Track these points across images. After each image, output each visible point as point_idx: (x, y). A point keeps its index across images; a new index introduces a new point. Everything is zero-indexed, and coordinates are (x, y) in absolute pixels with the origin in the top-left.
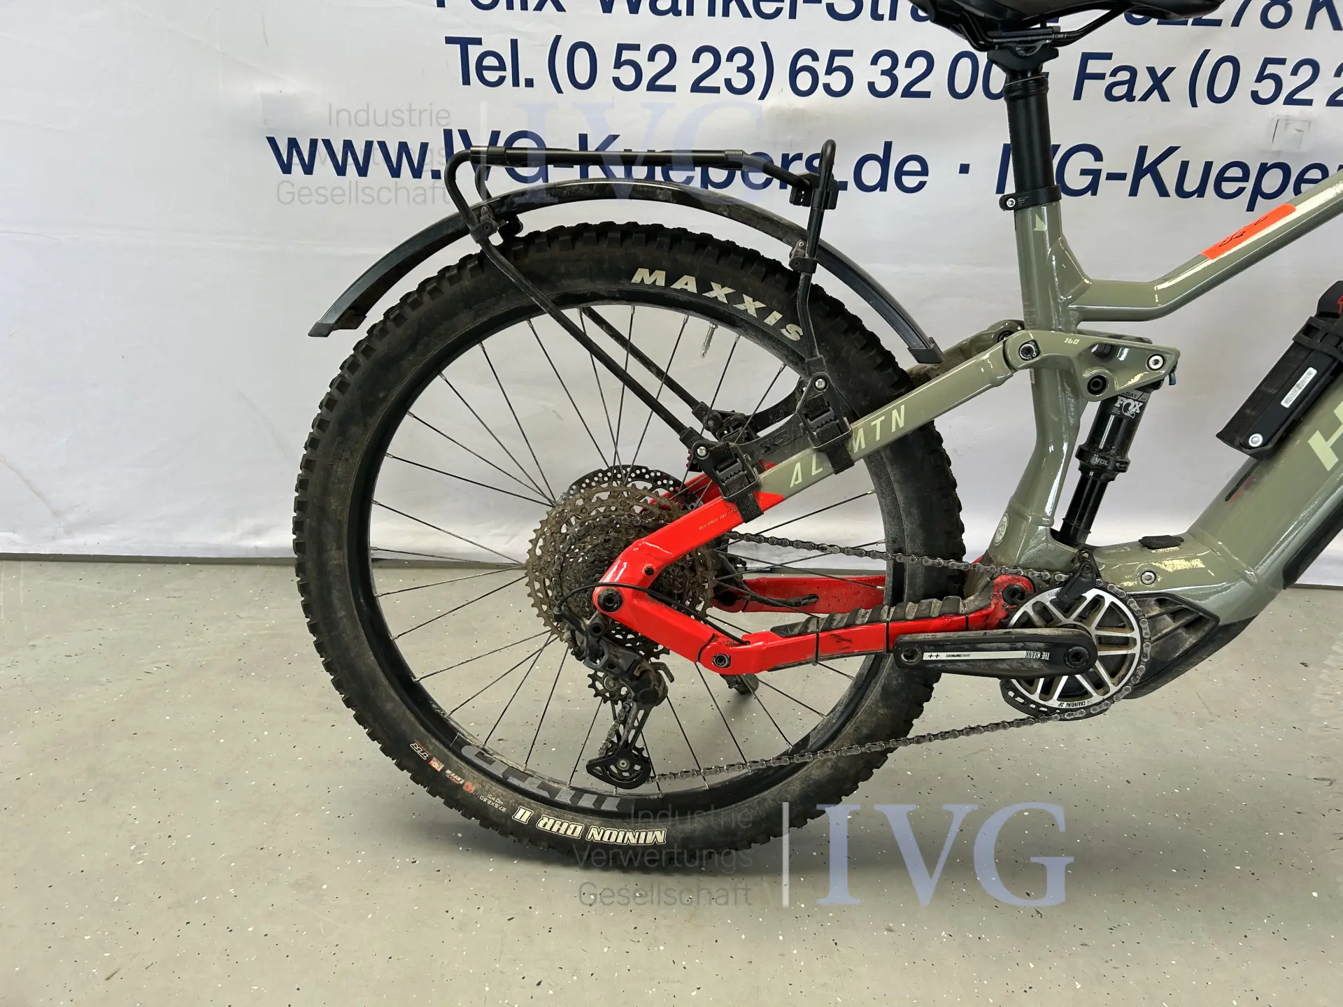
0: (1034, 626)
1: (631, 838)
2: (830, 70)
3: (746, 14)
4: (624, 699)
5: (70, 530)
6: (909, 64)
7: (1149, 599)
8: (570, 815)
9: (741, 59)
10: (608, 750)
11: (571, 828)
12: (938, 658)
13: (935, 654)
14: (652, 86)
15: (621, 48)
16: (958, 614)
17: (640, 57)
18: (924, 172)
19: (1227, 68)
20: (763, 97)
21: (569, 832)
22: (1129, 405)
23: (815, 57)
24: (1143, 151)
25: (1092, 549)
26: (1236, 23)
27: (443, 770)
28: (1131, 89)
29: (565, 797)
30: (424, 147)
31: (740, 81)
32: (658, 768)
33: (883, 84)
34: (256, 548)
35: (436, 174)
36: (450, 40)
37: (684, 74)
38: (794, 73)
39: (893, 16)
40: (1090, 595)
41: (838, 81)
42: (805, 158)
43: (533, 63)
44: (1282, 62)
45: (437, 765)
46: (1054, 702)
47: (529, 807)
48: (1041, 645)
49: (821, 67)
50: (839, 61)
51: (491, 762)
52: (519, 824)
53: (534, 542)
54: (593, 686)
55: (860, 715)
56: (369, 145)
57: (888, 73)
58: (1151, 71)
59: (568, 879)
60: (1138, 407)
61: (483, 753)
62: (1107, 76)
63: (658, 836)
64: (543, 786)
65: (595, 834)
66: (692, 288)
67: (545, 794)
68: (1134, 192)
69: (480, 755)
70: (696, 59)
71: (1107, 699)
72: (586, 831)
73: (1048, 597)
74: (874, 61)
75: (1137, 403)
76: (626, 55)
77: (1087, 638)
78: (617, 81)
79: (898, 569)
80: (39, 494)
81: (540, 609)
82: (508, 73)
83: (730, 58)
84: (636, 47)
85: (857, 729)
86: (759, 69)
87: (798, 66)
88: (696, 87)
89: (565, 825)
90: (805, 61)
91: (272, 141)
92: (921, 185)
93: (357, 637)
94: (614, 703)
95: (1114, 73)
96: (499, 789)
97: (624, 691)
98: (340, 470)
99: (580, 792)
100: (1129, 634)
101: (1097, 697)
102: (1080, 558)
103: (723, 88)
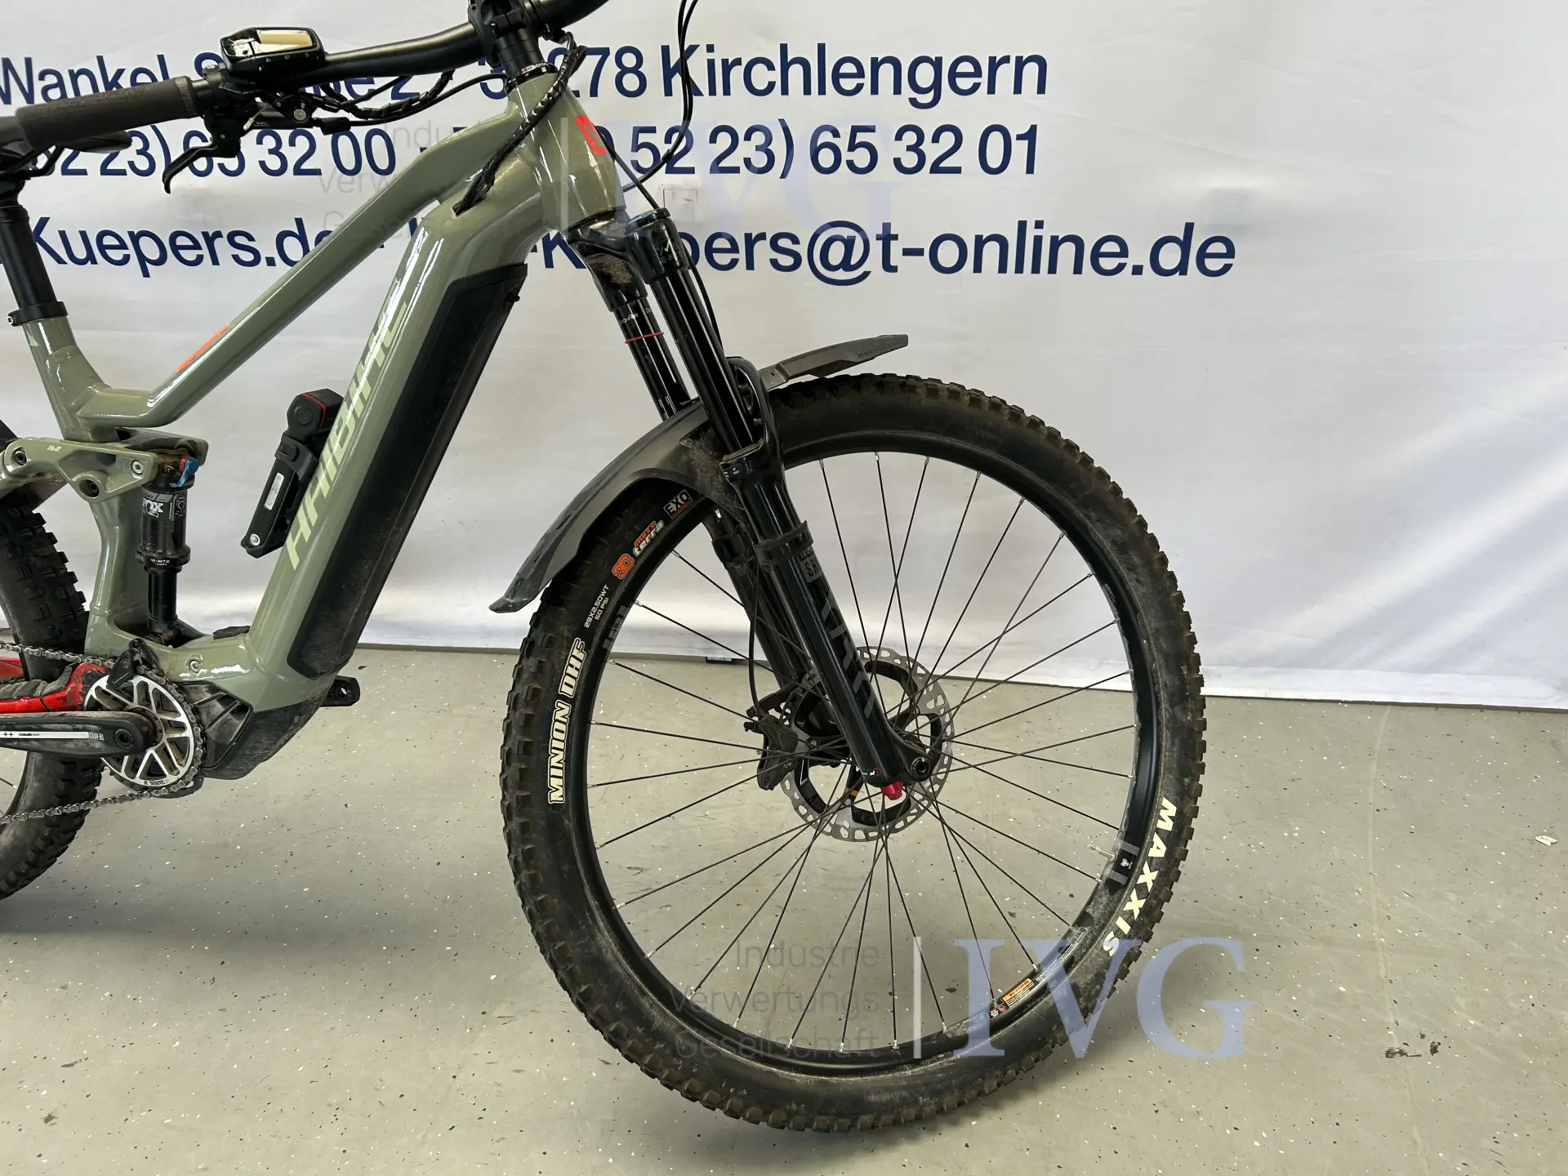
0: (101, 709)
6: (292, 142)
7: (200, 686)
9: (138, 143)
12: (13, 737)
13: (8, 733)
16: (35, 697)
22: (149, 505)
26: (594, 92)
31: (142, 164)
33: (274, 163)
40: (136, 681)
41: (231, 161)
44: (652, 130)
46: (138, 780)
48: (98, 727)
60: (158, 507)
68: (548, 263)
71: (181, 779)
73: (103, 682)
74: (260, 141)
75: (156, 504)
77: (149, 721)
86: (156, 151)
88: (105, 171)
90: (196, 142)
100: (178, 719)
101: (170, 778)
102: (133, 644)
103: (129, 171)
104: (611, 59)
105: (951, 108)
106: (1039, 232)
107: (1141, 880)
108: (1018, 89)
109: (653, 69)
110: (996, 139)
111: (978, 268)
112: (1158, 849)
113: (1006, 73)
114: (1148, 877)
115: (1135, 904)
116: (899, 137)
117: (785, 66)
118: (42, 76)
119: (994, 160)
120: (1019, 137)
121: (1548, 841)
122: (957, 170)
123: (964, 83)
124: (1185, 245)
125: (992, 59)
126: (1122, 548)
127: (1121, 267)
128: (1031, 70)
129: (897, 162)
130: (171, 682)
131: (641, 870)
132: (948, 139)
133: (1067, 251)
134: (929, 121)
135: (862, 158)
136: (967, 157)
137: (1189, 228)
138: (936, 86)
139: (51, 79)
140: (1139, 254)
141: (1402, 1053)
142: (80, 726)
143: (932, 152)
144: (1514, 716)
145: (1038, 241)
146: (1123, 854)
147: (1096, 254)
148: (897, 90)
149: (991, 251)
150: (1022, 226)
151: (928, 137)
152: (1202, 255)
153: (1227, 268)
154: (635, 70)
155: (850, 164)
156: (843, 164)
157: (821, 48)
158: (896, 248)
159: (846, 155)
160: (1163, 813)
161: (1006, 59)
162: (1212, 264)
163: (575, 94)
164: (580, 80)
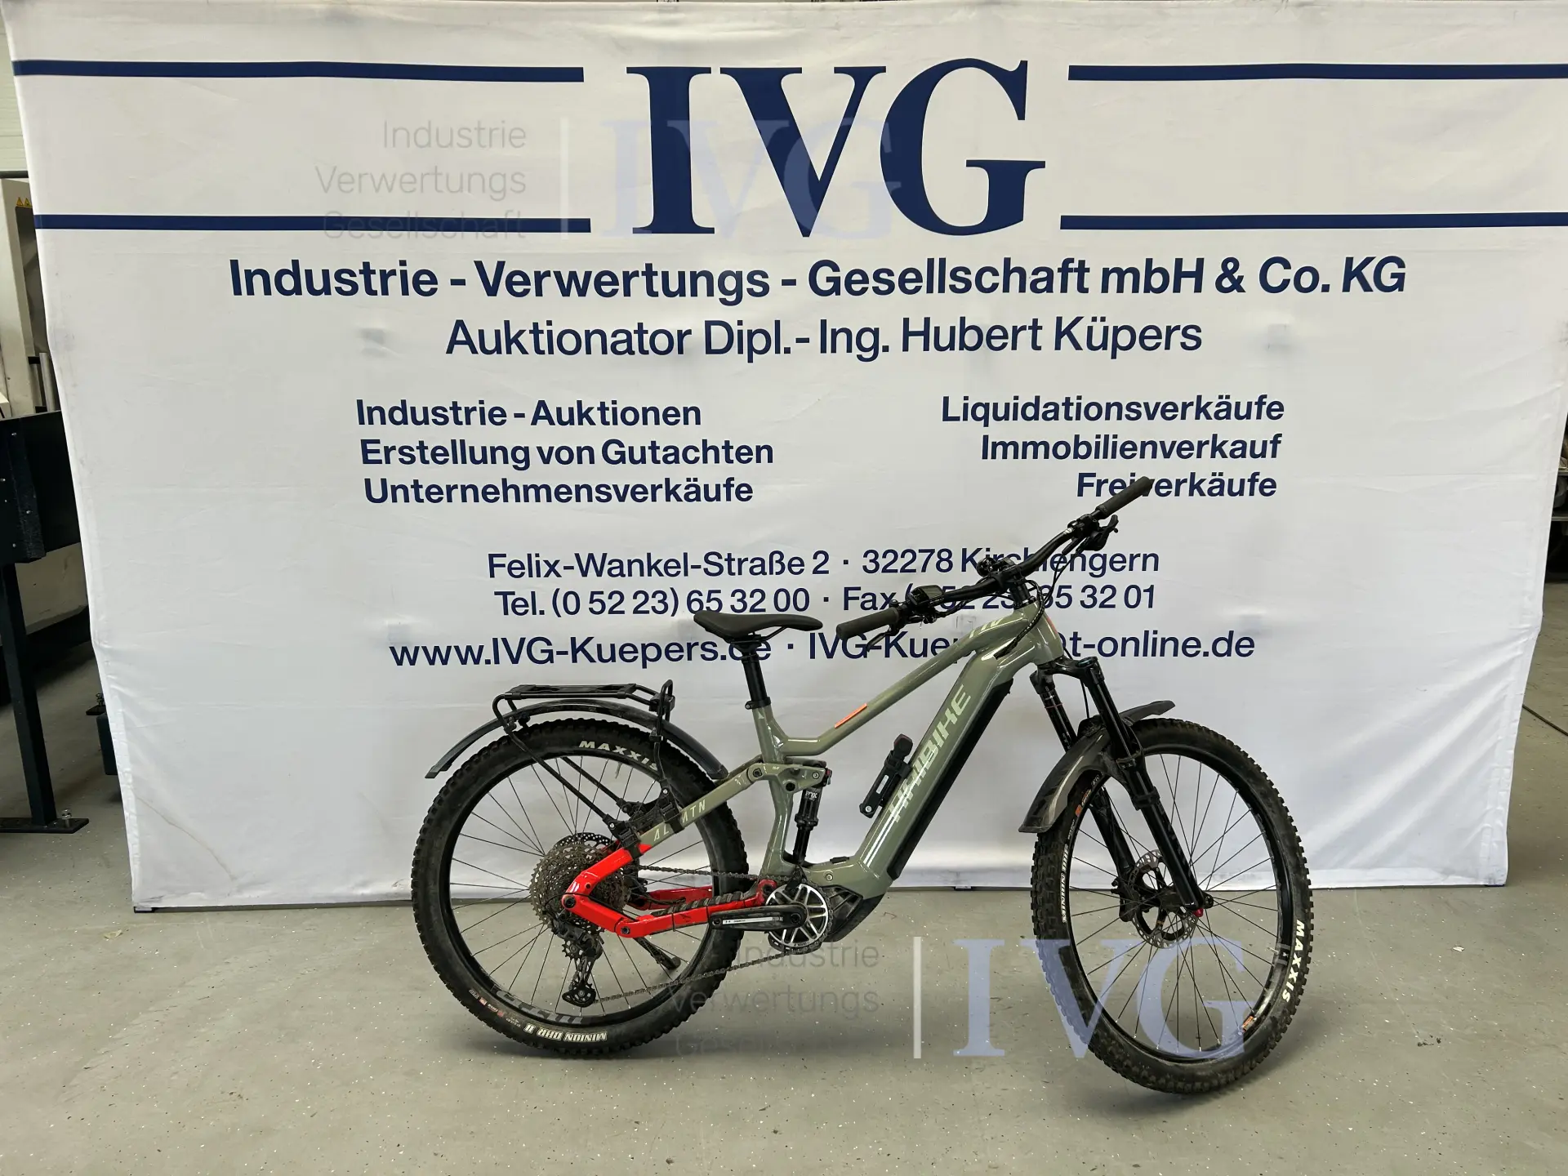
0: (776, 904)
1: (588, 1038)
2: (709, 600)
3: (661, 574)
4: (581, 957)
5: (240, 889)
6: (752, 596)
7: (831, 888)
8: (556, 1027)
9: (660, 597)
10: (573, 987)
11: (556, 1035)
12: (730, 922)
13: (728, 921)
14: (611, 612)
15: (593, 593)
16: (739, 900)
17: (604, 597)
20: (673, 615)
21: (555, 1037)
22: (813, 794)
23: (700, 594)
25: (808, 865)
26: (924, 570)
27: (487, 1004)
29: (552, 1018)
30: (481, 648)
31: (660, 607)
32: (601, 994)
33: (739, 607)
34: (363, 894)
35: (488, 662)
36: (496, 593)
37: (629, 605)
38: (689, 603)
39: (740, 573)
40: (800, 887)
41: (714, 606)
43: (544, 602)
45: (483, 1002)
46: (791, 944)
47: (532, 1023)
48: (778, 913)
49: (704, 599)
50: (713, 596)
51: (512, 1000)
52: (527, 1034)
53: (534, 875)
54: (564, 951)
55: (704, 959)
56: (449, 648)
57: (740, 601)
58: (883, 595)
59: (557, 1064)
60: (817, 795)
61: (508, 995)
62: (861, 598)
63: (603, 1036)
64: (540, 1012)
65: (569, 1037)
66: (607, 748)
67: (542, 1016)
68: (887, 655)
69: (507, 996)
70: (635, 597)
71: (817, 941)
72: (564, 1036)
73: (781, 890)
74: (733, 595)
75: (816, 792)
76: (596, 597)
77: (802, 910)
78: (591, 610)
79: (716, 880)
80: (223, 865)
81: (537, 911)
82: (530, 608)
83: (654, 596)
84: (602, 593)
85: (703, 966)
86: (670, 601)
87: (692, 598)
88: (636, 611)
89: (553, 1033)
90: (695, 596)
91: (393, 649)
92: (768, 656)
93: (442, 931)
94: (576, 960)
95: (864, 597)
96: (517, 1015)
97: (581, 952)
98: (437, 844)
99: (561, 1016)
100: (822, 906)
101: (811, 941)
102: (795, 869)
103: (651, 611)
104: (935, 554)
105: (1110, 577)
106: (1155, 636)
107: (1294, 962)
108: (1144, 569)
109: (957, 559)
110: (1133, 593)
111: (1123, 654)
112: (1299, 947)
113: (1138, 562)
114: (1297, 961)
115: (1294, 975)
116: (1083, 591)
117: (1027, 558)
118: (610, 563)
119: (1132, 600)
120: (1145, 591)
121: (1460, 949)
122: (1113, 606)
123: (1117, 566)
124: (1229, 642)
125: (1132, 556)
126: (1265, 796)
127: (1197, 653)
128: (1151, 560)
129: (1082, 603)
130: (819, 887)
131: (1000, 999)
132: (1109, 592)
133: (1170, 645)
134: (1099, 583)
135: (1064, 601)
136: (1118, 600)
137: (1231, 633)
138: (1103, 567)
139: (616, 564)
140: (1207, 646)
141: (1425, 1044)
142: (769, 914)
143: (1100, 598)
144: (1421, 890)
145: (1155, 640)
146: (1282, 951)
147: (1185, 646)
148: (1083, 569)
149: (1131, 645)
150: (1147, 633)
151: (1099, 590)
152: (1238, 646)
153: (1251, 652)
154: (947, 560)
155: (1058, 604)
156: (1054, 604)
158: (1080, 644)
159: (1055, 599)
160: (1298, 928)
161: (1139, 555)
162: (1243, 651)
163: (914, 571)
164: (918, 564)
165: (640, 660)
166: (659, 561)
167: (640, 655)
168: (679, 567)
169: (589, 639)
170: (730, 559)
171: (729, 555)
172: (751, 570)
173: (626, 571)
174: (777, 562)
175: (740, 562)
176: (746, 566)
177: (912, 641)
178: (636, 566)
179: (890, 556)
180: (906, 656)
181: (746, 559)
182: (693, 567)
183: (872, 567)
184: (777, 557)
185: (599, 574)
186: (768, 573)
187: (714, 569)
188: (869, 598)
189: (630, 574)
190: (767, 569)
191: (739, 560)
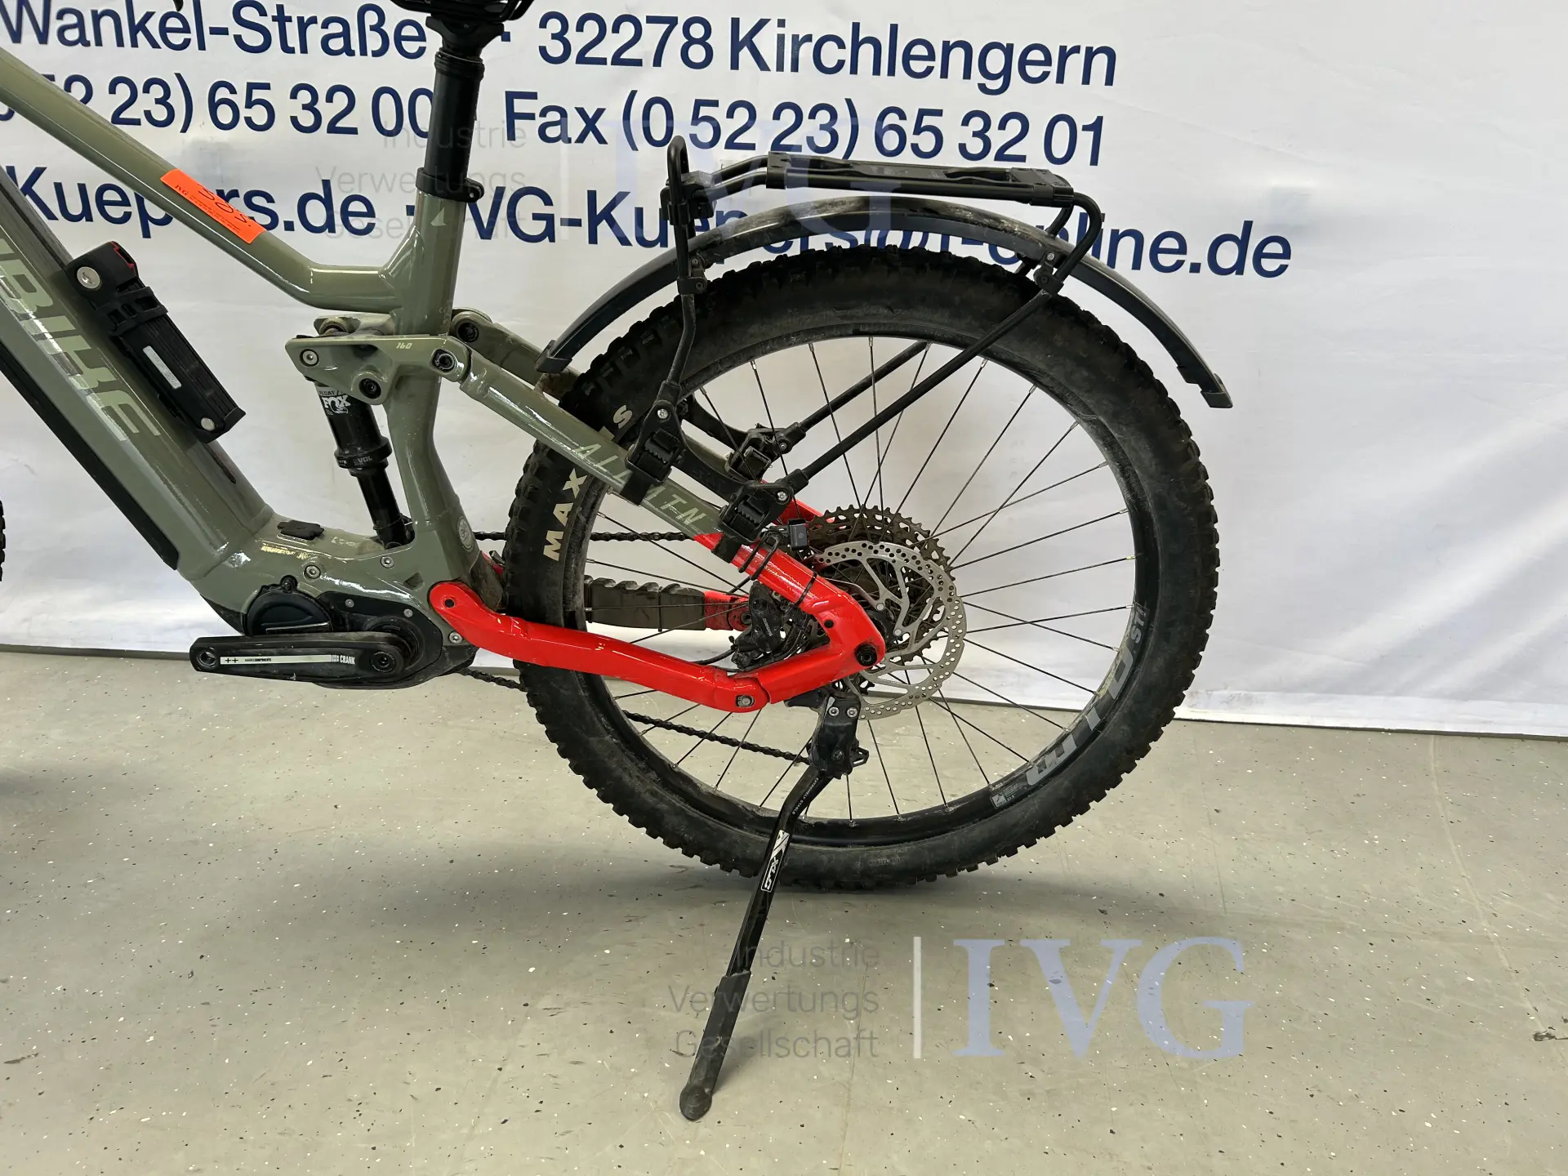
2: (249, 104)
3: (155, 45)
6: (330, 98)
9: (157, 91)
18: (371, 213)
19: (658, 111)
20: (184, 130)
23: (232, 90)
24: (592, 196)
26: (657, 62)
28: (564, 130)
31: (160, 114)
33: (307, 119)
37: (103, 104)
38: (213, 106)
39: (304, 50)
41: (259, 115)
42: (242, 194)
44: (715, 104)
49: (240, 100)
50: (257, 94)
57: (310, 107)
58: (581, 111)
62: (537, 115)
68: (593, 239)
70: (112, 90)
74: (294, 95)
83: (146, 89)
84: (52, 78)
87: (217, 99)
88: (118, 118)
90: (222, 93)
92: (370, 227)
95: (543, 113)
103: (144, 120)
104: (679, 29)
105: (1019, 96)
108: (1086, 80)
109: (721, 41)
110: (1062, 129)
113: (1076, 63)
116: (966, 122)
117: (856, 45)
118: (60, 15)
119: (1060, 147)
120: (1085, 128)
122: (1022, 158)
123: (1034, 71)
124: (1243, 244)
125: (1063, 49)
127: (1179, 264)
128: (1100, 62)
129: (961, 148)
132: (1014, 127)
133: (1127, 246)
134: (996, 107)
135: (927, 142)
136: (1032, 145)
137: (1248, 226)
138: (1006, 73)
139: (71, 19)
140: (1198, 252)
143: (998, 138)
147: (1156, 250)
148: (967, 75)
151: (995, 123)
152: (1259, 255)
153: (1282, 269)
154: (702, 41)
155: (914, 148)
156: (908, 147)
157: (894, 29)
159: (911, 138)
161: (1076, 49)
162: (1269, 265)
163: (638, 63)
164: (644, 49)
165: (136, 217)
166: (149, 15)
167: (134, 209)
168: (186, 30)
169: (38, 172)
170: (281, 18)
171: (280, 8)
172: (325, 43)
173: (90, 35)
174: (373, 28)
175: (303, 25)
176: (315, 34)
177: (639, 213)
178: (107, 24)
179: (592, 28)
180: (629, 244)
181: (313, 20)
182: (215, 31)
183: (556, 49)
184: (371, 18)
185: (43, 38)
186: (358, 52)
187: (254, 39)
188: (554, 116)
189: (99, 43)
190: (355, 45)
191: (300, 19)
